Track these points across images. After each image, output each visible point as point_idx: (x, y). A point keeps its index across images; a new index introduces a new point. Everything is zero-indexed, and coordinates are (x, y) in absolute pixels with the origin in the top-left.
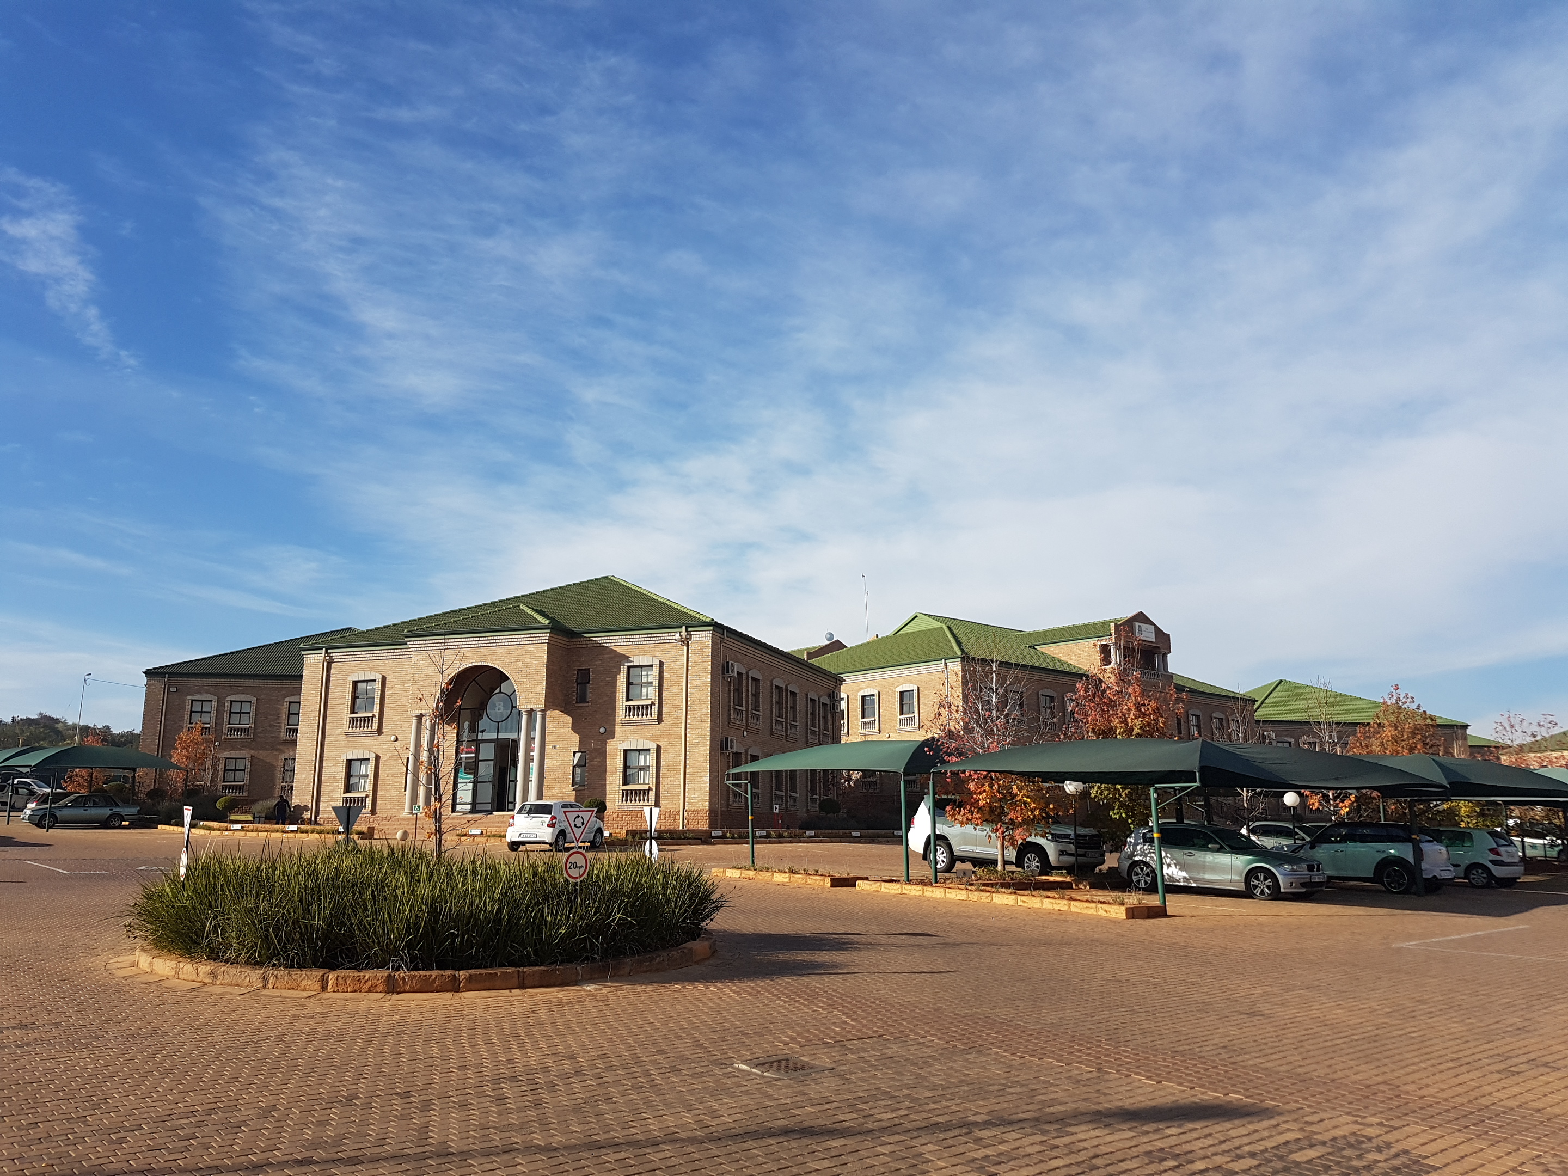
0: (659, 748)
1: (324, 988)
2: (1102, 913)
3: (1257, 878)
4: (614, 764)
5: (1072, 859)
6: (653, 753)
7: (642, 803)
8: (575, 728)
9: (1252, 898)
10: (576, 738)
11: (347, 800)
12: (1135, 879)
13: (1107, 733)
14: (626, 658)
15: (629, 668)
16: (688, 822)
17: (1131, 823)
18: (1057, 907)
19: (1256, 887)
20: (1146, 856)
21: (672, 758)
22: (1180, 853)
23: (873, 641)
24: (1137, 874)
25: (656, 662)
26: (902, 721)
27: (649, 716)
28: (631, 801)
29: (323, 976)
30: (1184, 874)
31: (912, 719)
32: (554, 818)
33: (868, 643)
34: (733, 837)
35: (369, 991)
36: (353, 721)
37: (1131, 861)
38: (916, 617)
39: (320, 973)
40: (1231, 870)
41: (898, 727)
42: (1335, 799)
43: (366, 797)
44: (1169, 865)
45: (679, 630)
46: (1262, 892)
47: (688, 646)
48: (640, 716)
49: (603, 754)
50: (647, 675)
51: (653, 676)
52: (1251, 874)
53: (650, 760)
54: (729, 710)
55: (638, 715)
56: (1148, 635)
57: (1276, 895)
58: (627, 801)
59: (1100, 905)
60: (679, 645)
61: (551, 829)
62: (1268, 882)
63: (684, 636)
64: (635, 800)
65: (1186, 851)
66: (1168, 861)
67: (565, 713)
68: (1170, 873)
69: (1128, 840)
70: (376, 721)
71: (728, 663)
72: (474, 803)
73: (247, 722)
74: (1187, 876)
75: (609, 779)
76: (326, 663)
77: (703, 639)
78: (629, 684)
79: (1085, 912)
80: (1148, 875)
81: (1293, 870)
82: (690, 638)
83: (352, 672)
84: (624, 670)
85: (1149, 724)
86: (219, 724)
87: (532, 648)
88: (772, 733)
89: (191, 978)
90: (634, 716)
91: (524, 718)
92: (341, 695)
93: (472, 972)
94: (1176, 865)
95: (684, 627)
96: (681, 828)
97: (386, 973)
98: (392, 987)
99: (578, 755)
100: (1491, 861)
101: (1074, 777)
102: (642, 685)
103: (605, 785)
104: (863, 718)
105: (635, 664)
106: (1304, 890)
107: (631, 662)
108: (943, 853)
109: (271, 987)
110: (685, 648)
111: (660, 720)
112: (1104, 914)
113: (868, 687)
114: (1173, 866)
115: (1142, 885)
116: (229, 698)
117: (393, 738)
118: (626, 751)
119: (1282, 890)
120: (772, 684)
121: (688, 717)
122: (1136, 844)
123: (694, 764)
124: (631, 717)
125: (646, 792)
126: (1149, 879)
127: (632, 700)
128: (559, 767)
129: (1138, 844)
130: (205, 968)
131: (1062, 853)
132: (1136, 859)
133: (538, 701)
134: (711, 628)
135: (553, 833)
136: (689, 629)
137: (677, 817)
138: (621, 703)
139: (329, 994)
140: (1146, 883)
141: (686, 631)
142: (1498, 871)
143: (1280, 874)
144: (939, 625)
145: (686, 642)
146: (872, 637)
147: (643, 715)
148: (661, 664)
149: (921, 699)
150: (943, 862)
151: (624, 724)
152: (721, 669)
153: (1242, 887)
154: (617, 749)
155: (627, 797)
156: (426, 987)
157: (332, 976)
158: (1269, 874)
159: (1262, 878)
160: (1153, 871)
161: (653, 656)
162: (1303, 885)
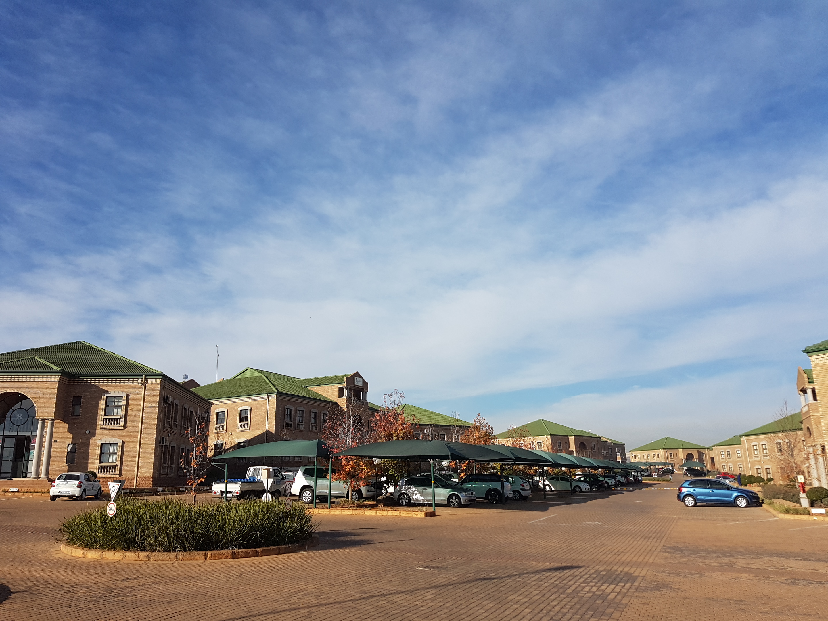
0: (123, 443)
1: (206, 559)
2: (414, 516)
3: (452, 498)
4: (95, 451)
5: (372, 493)
6: (120, 445)
7: (111, 473)
8: (69, 430)
9: (450, 507)
10: (70, 436)
12: (401, 501)
13: (389, 437)
14: (106, 392)
15: (107, 397)
16: (139, 484)
17: (396, 476)
18: (395, 515)
19: (452, 502)
20: (406, 491)
21: (132, 448)
22: (421, 489)
23: (221, 382)
24: (402, 499)
25: (125, 395)
26: (240, 425)
27: (118, 425)
28: (104, 472)
29: (205, 553)
30: (422, 498)
31: (246, 425)
32: (80, 482)
33: (218, 383)
34: (169, 491)
35: (225, 559)
37: (400, 493)
38: (247, 370)
39: (204, 552)
40: (442, 495)
41: (237, 429)
42: (460, 463)
44: (416, 494)
45: (141, 377)
46: (454, 505)
47: (145, 386)
48: (113, 425)
49: (87, 445)
50: (118, 401)
51: (122, 403)
52: (450, 497)
53: (117, 449)
54: (164, 422)
55: (111, 424)
56: (359, 383)
57: (460, 505)
58: (101, 472)
59: (413, 512)
60: (140, 385)
61: (79, 489)
62: (457, 500)
63: (143, 381)
64: (107, 472)
65: (423, 488)
66: (416, 492)
67: (64, 422)
68: (416, 498)
69: (398, 484)
71: (167, 396)
74: (424, 498)
75: (90, 460)
77: (155, 383)
78: (106, 406)
79: (407, 515)
80: (406, 499)
81: (466, 495)
82: (147, 382)
84: (104, 398)
85: (406, 433)
87: (48, 383)
88: (181, 434)
89: (134, 559)
90: (109, 424)
91: (40, 424)
93: (264, 548)
94: (419, 494)
95: (144, 376)
96: (135, 487)
97: (230, 551)
98: (234, 556)
99: (71, 446)
100: (521, 489)
101: (377, 457)
102: (115, 407)
103: (88, 463)
104: (217, 424)
105: (111, 395)
106: (469, 503)
107: (109, 394)
108: (309, 494)
109: (180, 560)
110: (144, 387)
111: (125, 427)
112: (415, 516)
113: (221, 407)
114: (418, 494)
115: (404, 503)
118: (102, 444)
119: (462, 503)
120: (183, 407)
121: (143, 425)
122: (402, 485)
123: (145, 452)
124: (107, 425)
125: (114, 467)
126: (407, 501)
127: (107, 415)
128: (58, 452)
129: (403, 485)
130: (143, 555)
131: (368, 491)
132: (402, 492)
133: (50, 415)
134: (161, 377)
135: (80, 491)
136: (147, 377)
137: (132, 481)
138: (101, 416)
139: (208, 561)
140: (406, 502)
141: (145, 378)
142: (523, 493)
143: (462, 496)
144: (260, 374)
145: (144, 384)
146: (220, 380)
147: (114, 424)
148: (128, 396)
149: (252, 414)
150: (309, 498)
151: (102, 428)
152: (163, 399)
153: (446, 502)
154: (96, 443)
155: (101, 470)
156: (247, 556)
157: (209, 553)
158: (457, 497)
159: (454, 498)
160: (409, 497)
161: (123, 391)
162: (470, 501)
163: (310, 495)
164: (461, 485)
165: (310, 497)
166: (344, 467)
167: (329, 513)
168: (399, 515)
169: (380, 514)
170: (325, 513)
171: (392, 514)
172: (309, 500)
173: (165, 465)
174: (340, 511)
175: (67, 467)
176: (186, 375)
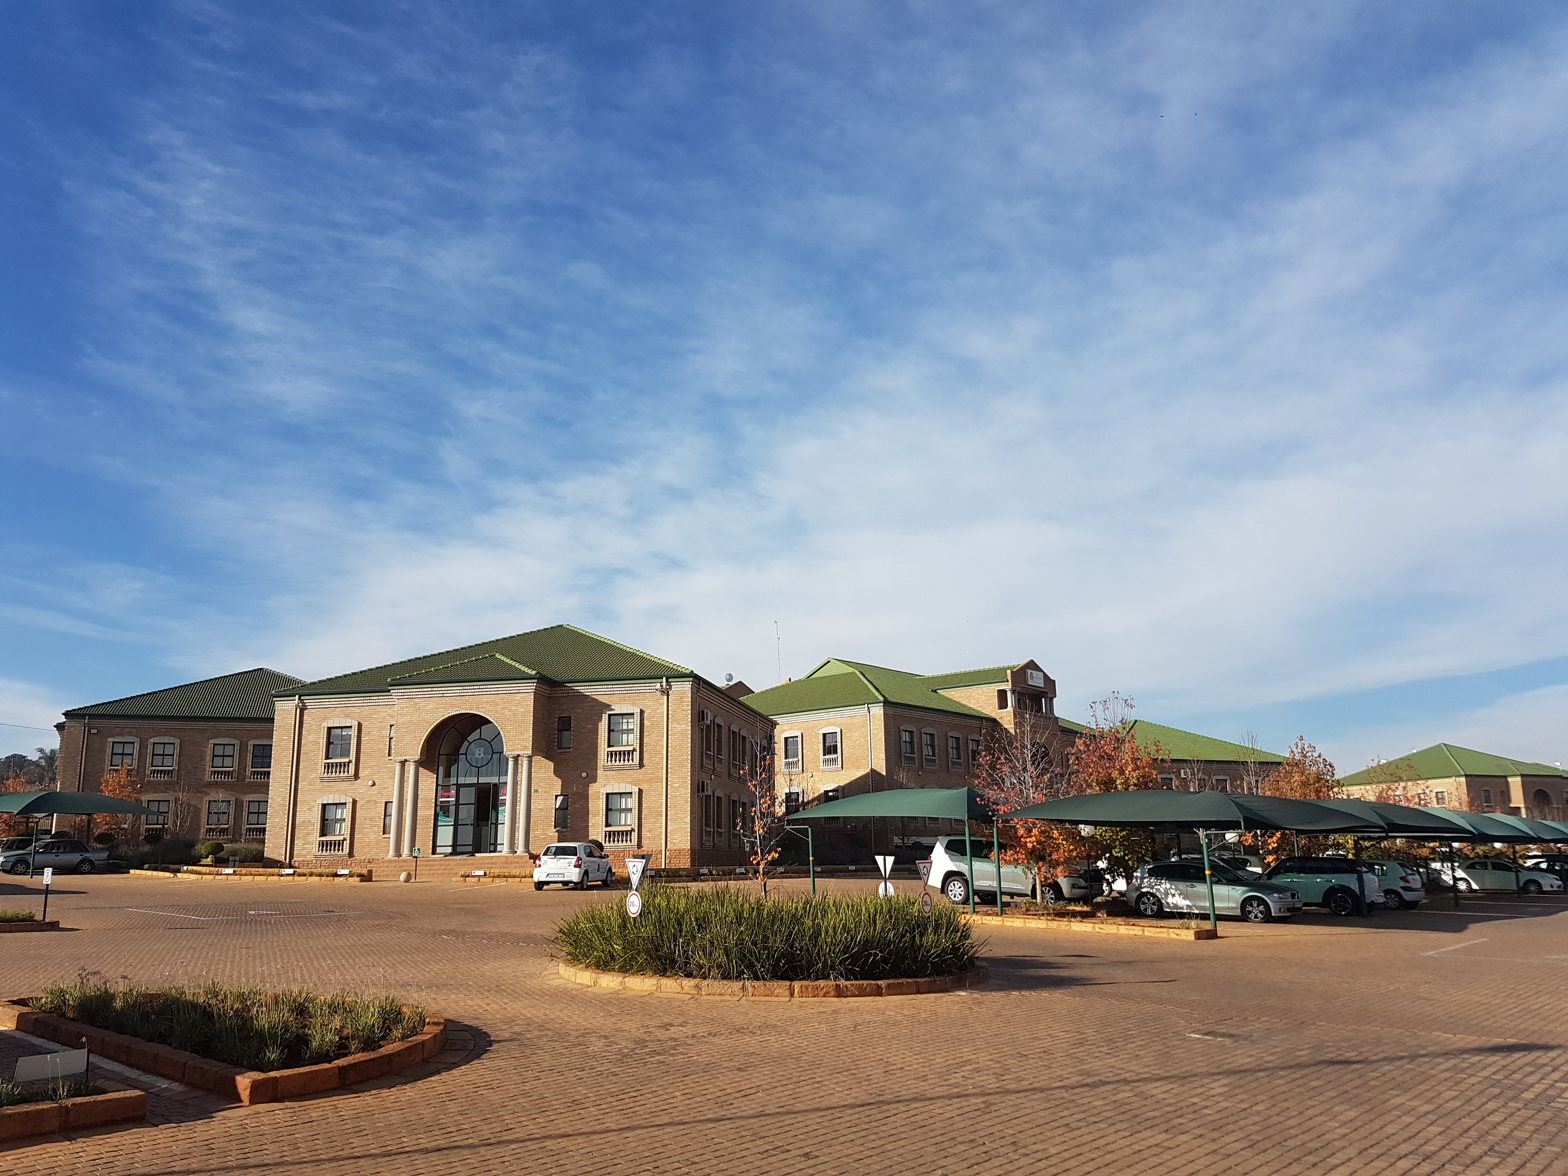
0: (640, 791)
1: (792, 995)
2: (1173, 936)
3: (1251, 905)
4: (597, 806)
5: (1082, 891)
6: (635, 796)
7: (624, 843)
8: (557, 772)
9: (1247, 921)
10: (558, 782)
11: (323, 844)
12: (1142, 907)
13: (1108, 784)
14: (608, 707)
15: (610, 715)
16: (670, 861)
17: (1129, 860)
19: (1250, 912)
20: (1152, 888)
21: (654, 801)
22: (1182, 885)
23: (787, 685)
24: (1144, 903)
25: (637, 711)
26: (825, 761)
27: (631, 761)
28: (614, 841)
29: (790, 985)
30: (1188, 902)
31: (835, 760)
32: (579, 859)
33: (782, 686)
34: (718, 875)
35: (824, 996)
36: (328, 766)
37: (1138, 893)
38: (829, 662)
39: (788, 983)
40: (1229, 898)
41: (821, 767)
42: (1262, 835)
43: (343, 841)
44: (1173, 895)
45: (660, 680)
46: (1256, 917)
47: (668, 696)
48: (622, 762)
49: (585, 797)
50: (628, 722)
51: (634, 724)
52: (1246, 902)
53: (632, 803)
54: (702, 755)
55: (620, 761)
56: (1036, 681)
57: (1269, 919)
58: (609, 841)
59: (1171, 930)
60: (659, 693)
61: (577, 870)
62: (1261, 908)
63: (664, 686)
64: (618, 841)
65: (1188, 884)
66: (1173, 891)
67: (547, 759)
68: (1175, 902)
69: (1135, 874)
70: (352, 766)
71: (703, 711)
72: (454, 845)
73: (171, 764)
74: (1190, 904)
75: (592, 821)
76: (298, 710)
77: (683, 689)
78: (610, 731)
79: (1158, 935)
80: (1154, 904)
81: (1280, 898)
82: (670, 688)
83: (326, 718)
84: (605, 718)
86: (141, 765)
87: (518, 697)
88: (730, 775)
89: (675, 991)
90: (616, 761)
91: (511, 763)
92: (315, 741)
93: (891, 981)
94: (1179, 895)
95: (664, 678)
96: (663, 867)
97: (832, 983)
98: (840, 993)
99: (560, 799)
100: (1402, 888)
101: (1086, 823)
102: (623, 732)
103: (588, 826)
104: (786, 758)
105: (616, 712)
106: (1289, 914)
107: (613, 710)
108: (960, 887)
109: (750, 995)
110: (665, 697)
111: (641, 765)
112: (1176, 937)
113: (791, 729)
114: (1177, 896)
115: (1149, 912)
116: (152, 740)
117: (370, 783)
118: (607, 794)
119: (1273, 914)
120: (729, 730)
121: (669, 762)
122: (1142, 878)
123: (675, 806)
124: (613, 762)
125: (628, 833)
126: (1155, 908)
127: (613, 746)
128: (542, 810)
129: (1145, 878)
130: (688, 983)
131: (1073, 886)
132: (1144, 890)
133: (525, 748)
134: (691, 679)
135: (580, 873)
136: (670, 680)
137: (659, 856)
138: (603, 749)
139: (796, 1000)
140: (1152, 910)
141: (667, 681)
142: (1408, 896)
143: (1272, 901)
144: (851, 670)
145: (666, 692)
146: (784, 681)
147: (624, 761)
148: (642, 712)
149: (844, 741)
150: (961, 895)
151: (606, 769)
152: (698, 716)
153: (1238, 912)
154: (599, 792)
155: (610, 838)
156: (862, 993)
157: (797, 985)
158: (1262, 902)
159: (1255, 905)
160: (1159, 900)
161: (634, 704)
162: (1289, 910)
163: (962, 889)
164: (1269, 878)
165: (962, 893)
166: (1022, 840)
167: (1001, 923)
168: (1140, 933)
169: (1103, 931)
170: (994, 923)
171: (1126, 932)
172: (960, 898)
173: (708, 829)
174: (1022, 920)
175: (557, 834)
176: (730, 675)
